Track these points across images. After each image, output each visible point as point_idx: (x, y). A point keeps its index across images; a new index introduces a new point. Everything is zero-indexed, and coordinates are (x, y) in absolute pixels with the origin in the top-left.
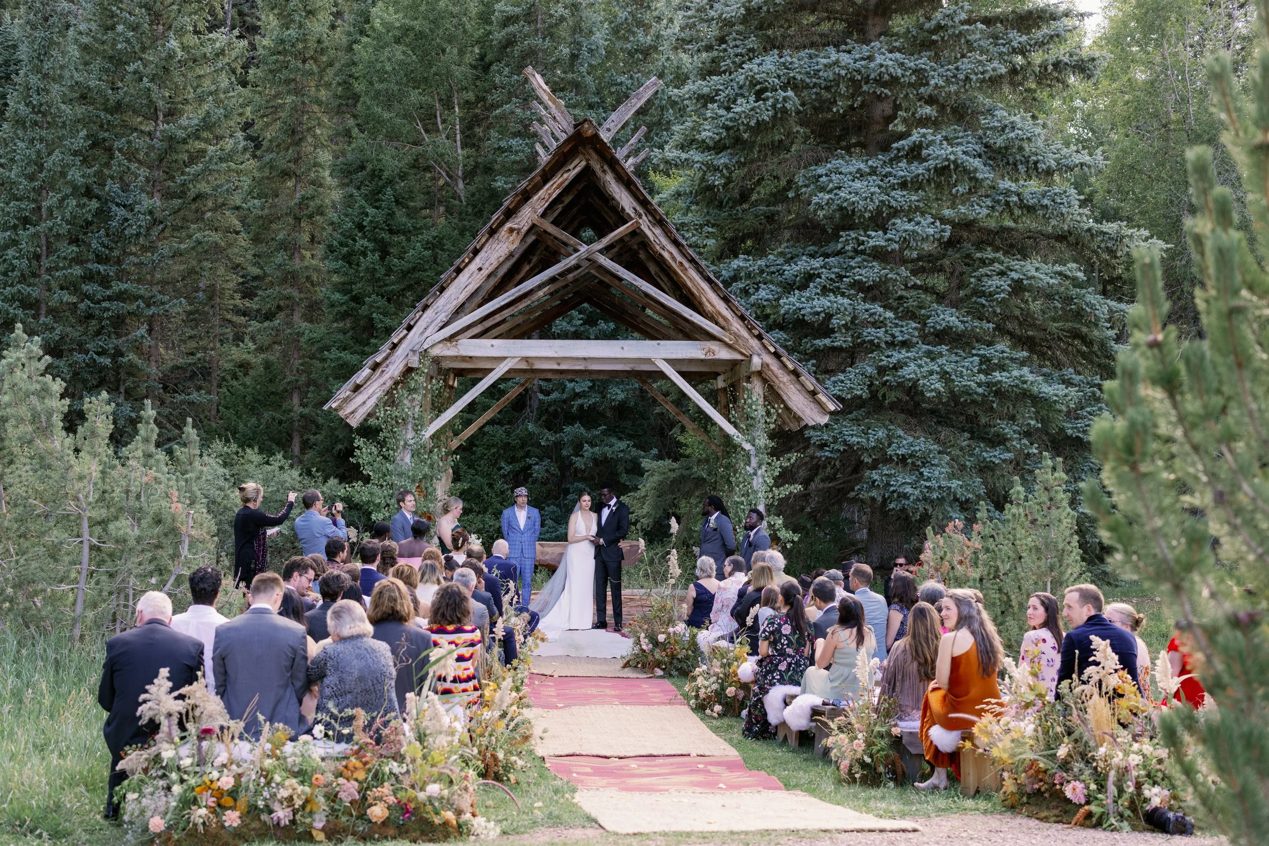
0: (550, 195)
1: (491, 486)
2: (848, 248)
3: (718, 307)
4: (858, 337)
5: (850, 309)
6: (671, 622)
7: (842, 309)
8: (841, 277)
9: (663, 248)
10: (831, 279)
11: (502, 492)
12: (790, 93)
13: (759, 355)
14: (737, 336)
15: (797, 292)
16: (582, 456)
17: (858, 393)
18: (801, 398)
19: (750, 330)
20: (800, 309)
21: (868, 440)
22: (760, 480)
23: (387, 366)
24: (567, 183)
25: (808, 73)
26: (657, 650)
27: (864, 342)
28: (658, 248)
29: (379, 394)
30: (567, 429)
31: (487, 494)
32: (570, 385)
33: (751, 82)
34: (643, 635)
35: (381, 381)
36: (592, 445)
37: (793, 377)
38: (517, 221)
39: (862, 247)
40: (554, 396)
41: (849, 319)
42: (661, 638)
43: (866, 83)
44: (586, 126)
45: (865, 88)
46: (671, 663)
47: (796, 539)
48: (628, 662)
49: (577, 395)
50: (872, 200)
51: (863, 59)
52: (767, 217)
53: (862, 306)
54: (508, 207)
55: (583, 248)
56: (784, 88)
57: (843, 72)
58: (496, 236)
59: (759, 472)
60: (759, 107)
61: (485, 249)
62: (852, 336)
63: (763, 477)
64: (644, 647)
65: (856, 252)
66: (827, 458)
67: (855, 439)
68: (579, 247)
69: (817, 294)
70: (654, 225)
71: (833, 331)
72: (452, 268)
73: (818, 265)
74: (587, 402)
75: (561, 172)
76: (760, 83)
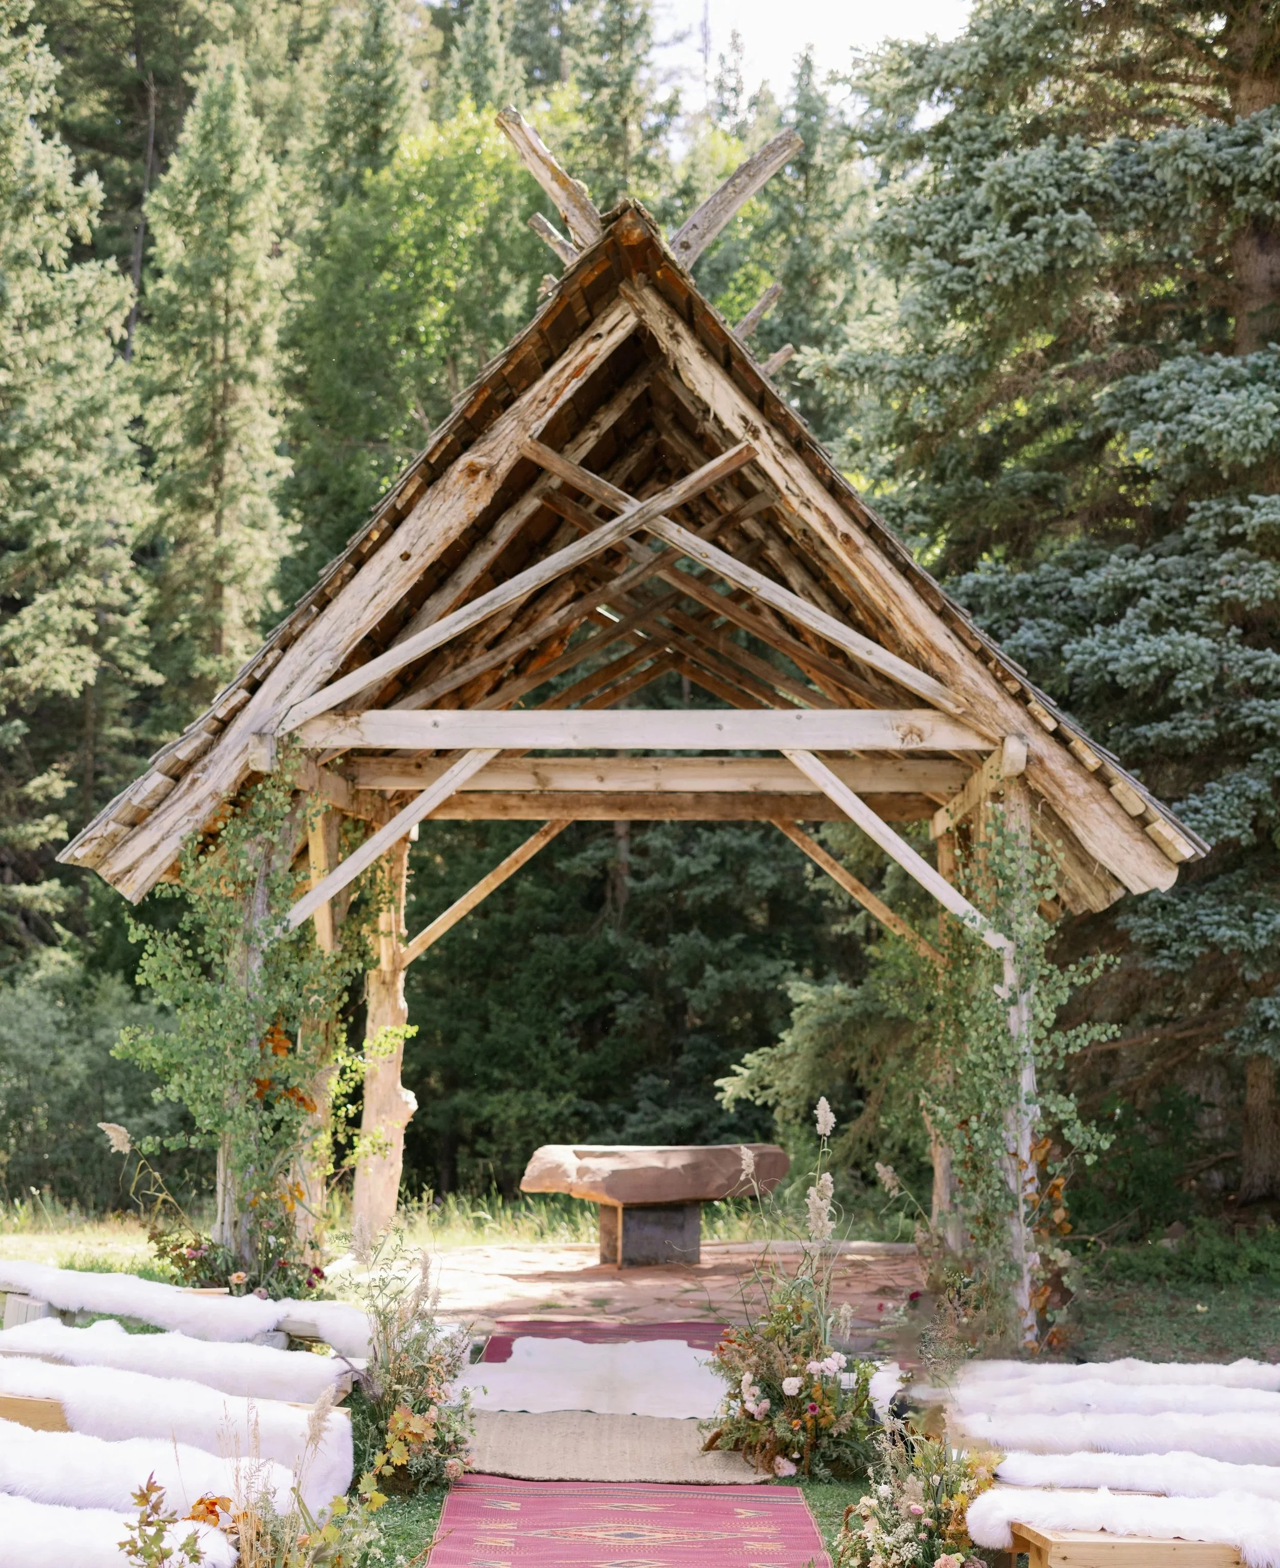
0: (558, 392)
1: (543, 1041)
2: (1209, 534)
3: (929, 633)
4: (1229, 719)
5: (1212, 659)
6: (813, 1349)
7: (1196, 659)
8: (1190, 597)
9: (807, 504)
10: (1170, 601)
11: (564, 1052)
12: (1082, 215)
13: (1020, 736)
14: (973, 698)
15: (1098, 628)
16: (704, 987)
17: (1233, 833)
18: (1117, 833)
19: (1000, 681)
20: (1106, 662)
21: (1253, 933)
22: (1026, 1015)
23: (204, 769)
24: (594, 366)
25: (1119, 182)
26: (781, 1416)
27: (1243, 728)
28: (795, 502)
29: (186, 831)
30: (676, 939)
31: (536, 1056)
32: (680, 862)
33: (1001, 197)
34: (748, 1377)
35: (191, 800)
36: (720, 967)
37: (1098, 787)
38: (486, 447)
39: (1237, 529)
40: (653, 880)
41: (1210, 678)
42: (791, 1386)
43: (1243, 193)
44: (628, 219)
45: (1240, 202)
46: (814, 1447)
47: (1105, 1145)
48: (718, 1436)
49: (692, 880)
50: (1258, 428)
51: (1235, 144)
52: (1036, 493)
53: (1239, 654)
54: (462, 416)
55: (631, 508)
56: (1071, 208)
57: (1195, 168)
58: (440, 484)
59: (1023, 998)
60: (1018, 247)
61: (416, 512)
62: (1217, 717)
63: (1032, 1007)
64: (751, 1406)
65: (1225, 542)
66: (1165, 972)
67: (1225, 933)
68: (622, 505)
69: (1141, 630)
70: (786, 453)
71: (1175, 706)
72: (344, 554)
73: (1143, 571)
74: (708, 893)
75: (581, 340)
76: (1019, 198)
